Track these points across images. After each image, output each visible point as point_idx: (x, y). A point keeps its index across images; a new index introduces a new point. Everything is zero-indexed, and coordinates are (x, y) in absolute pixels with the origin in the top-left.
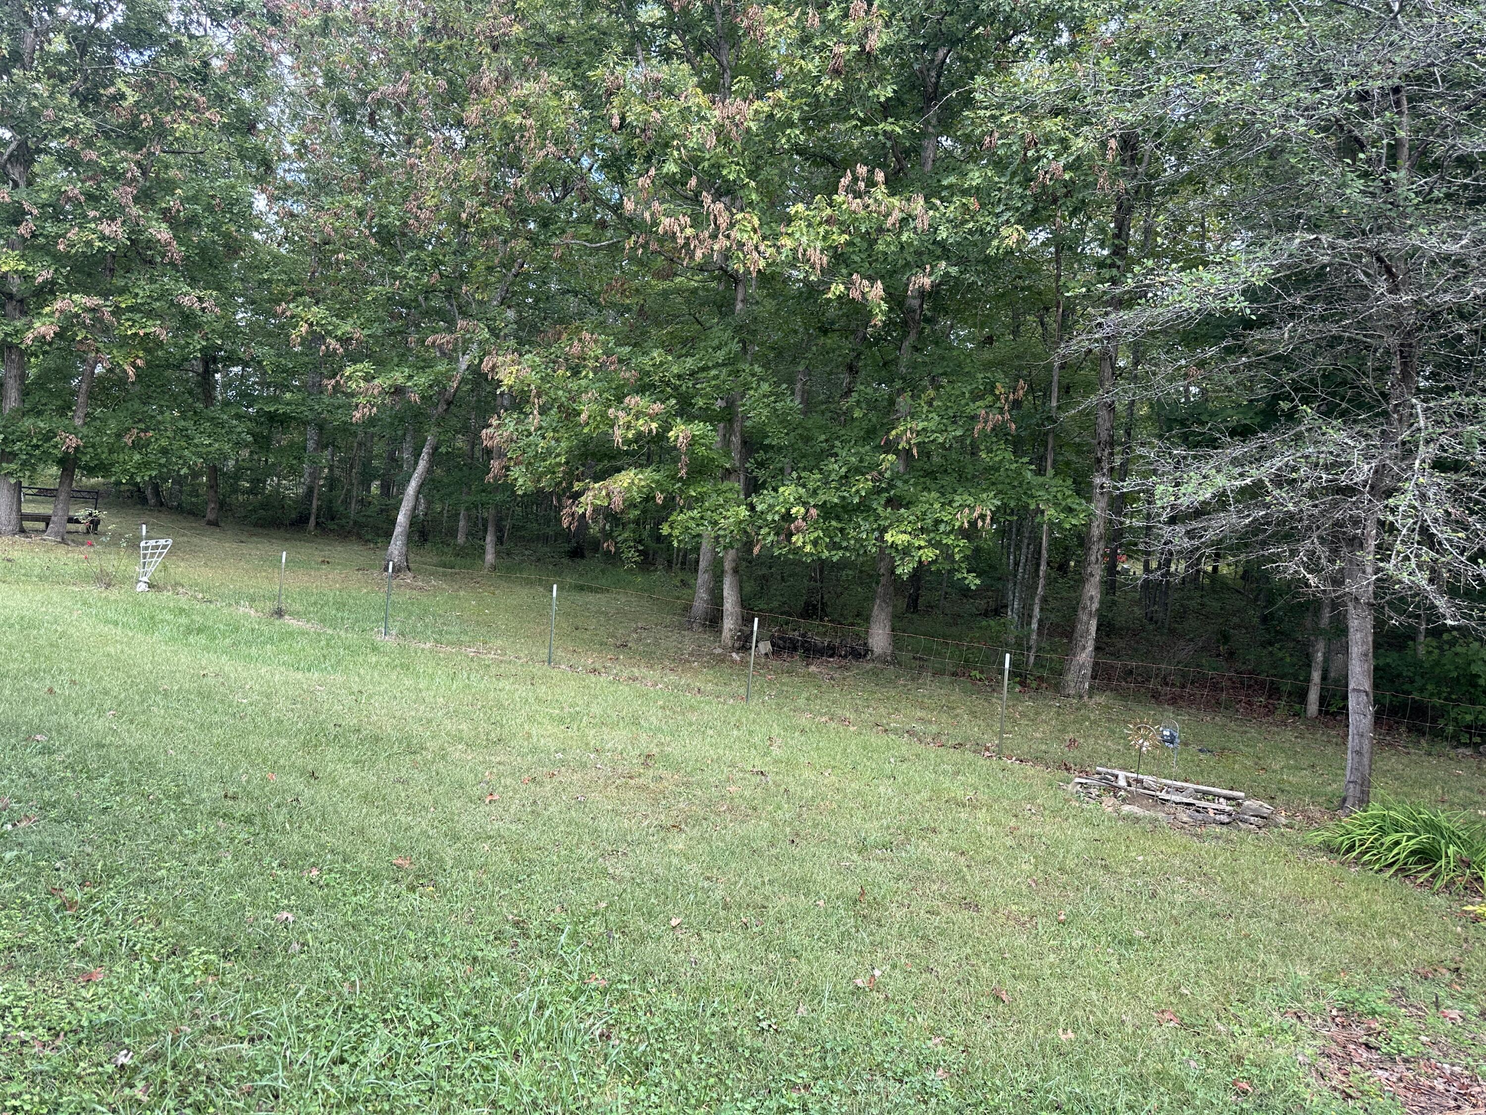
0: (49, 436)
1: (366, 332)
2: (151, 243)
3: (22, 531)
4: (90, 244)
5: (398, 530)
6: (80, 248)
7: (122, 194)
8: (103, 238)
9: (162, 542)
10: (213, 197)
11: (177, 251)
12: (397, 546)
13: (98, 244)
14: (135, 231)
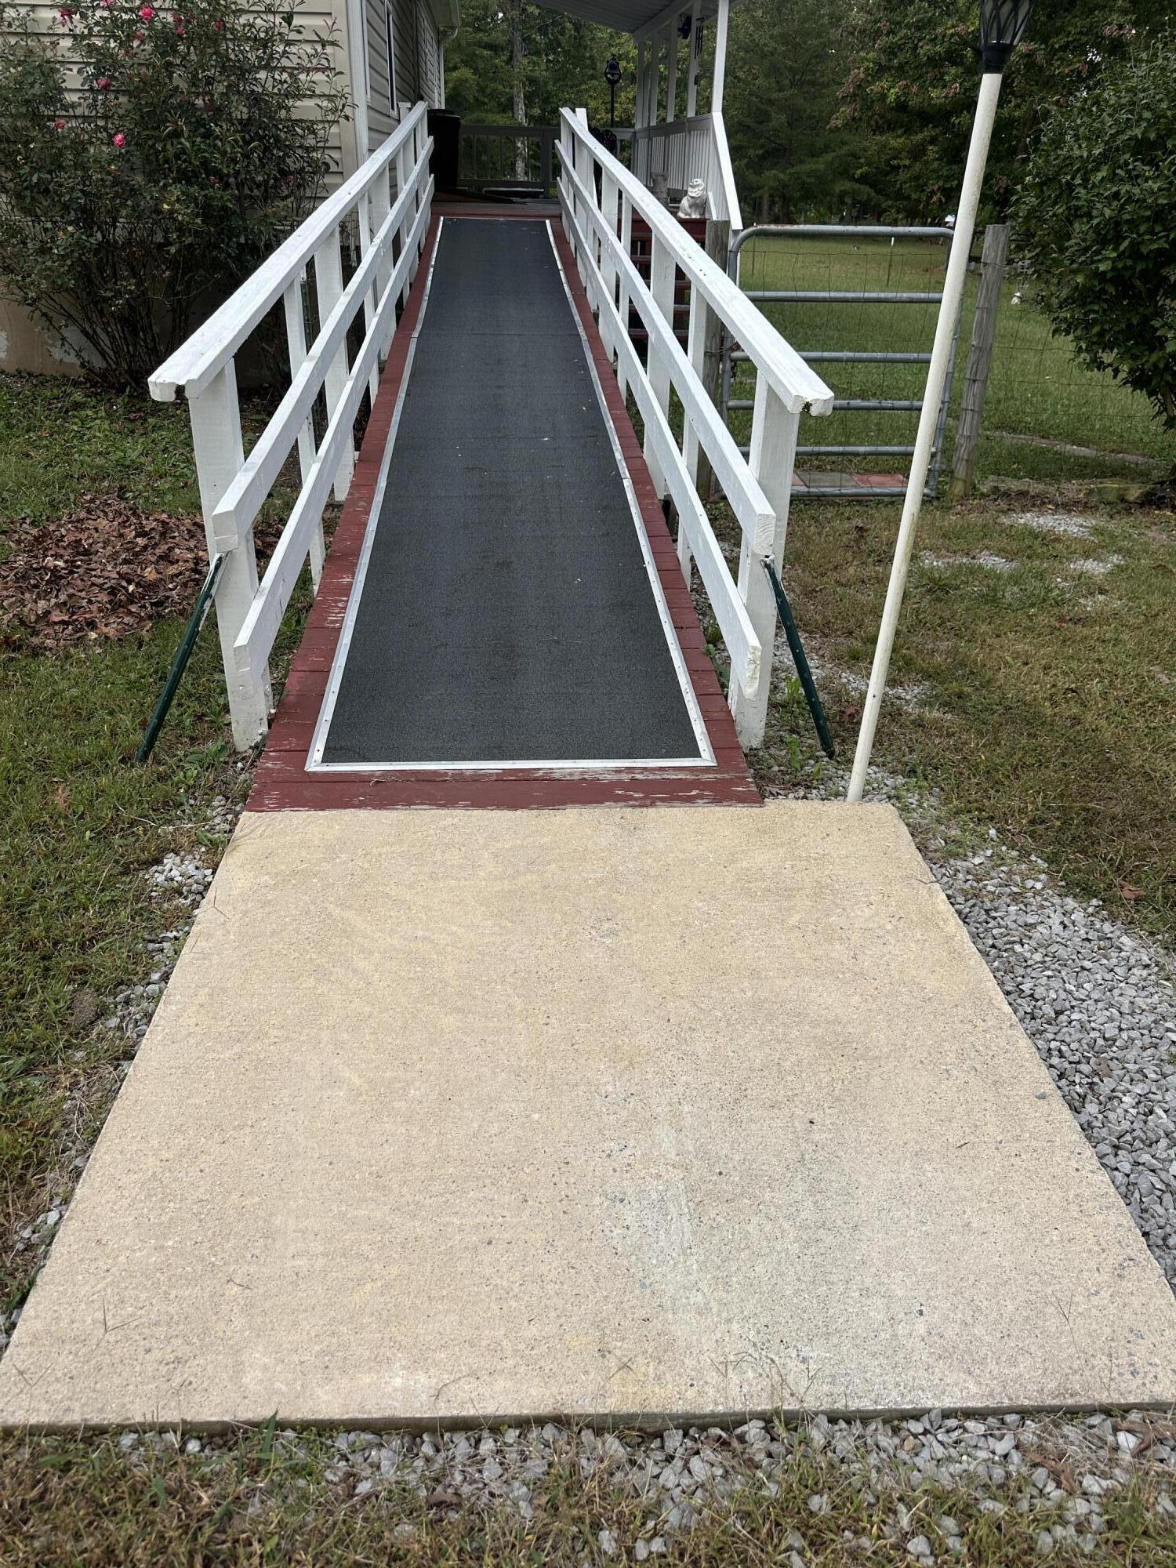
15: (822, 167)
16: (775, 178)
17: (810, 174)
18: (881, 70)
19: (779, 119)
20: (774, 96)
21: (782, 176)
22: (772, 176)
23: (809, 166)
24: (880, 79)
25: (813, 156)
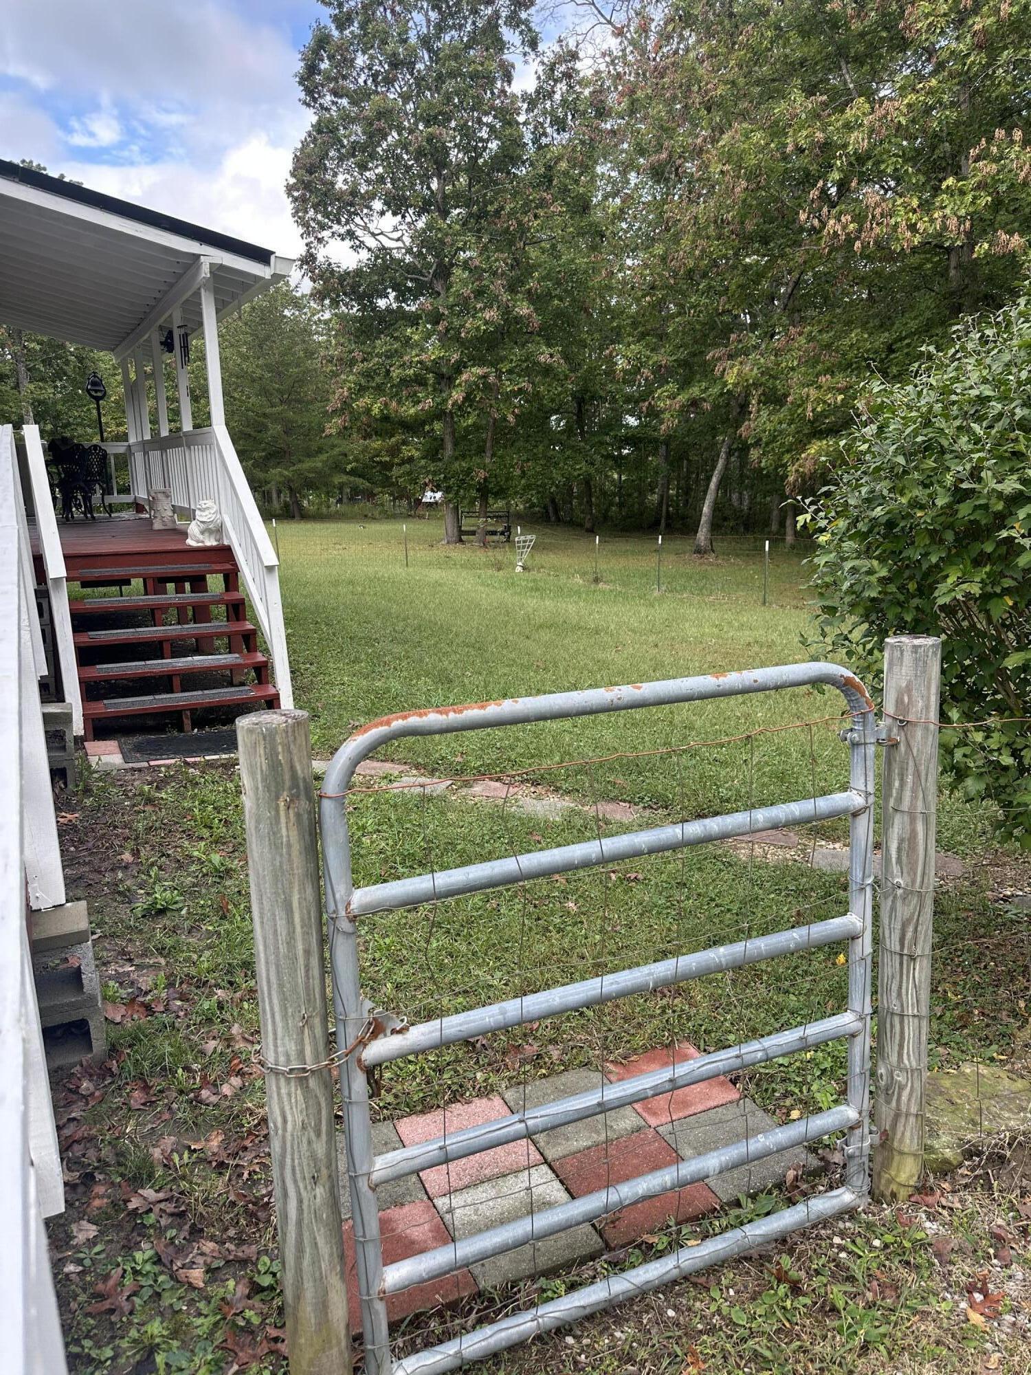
0: (468, 471)
1: (674, 358)
2: (518, 319)
3: (461, 541)
4: (478, 329)
5: (704, 519)
6: (473, 333)
7: (498, 287)
8: (486, 323)
9: (529, 537)
10: (559, 272)
11: (537, 320)
12: (703, 534)
13: (483, 328)
14: (506, 311)
15: (320, 465)
16: (281, 475)
17: (311, 470)
18: (362, 390)
19: (275, 429)
20: (268, 411)
21: (286, 473)
22: (276, 473)
23: (307, 464)
24: (362, 396)
25: (309, 456)
